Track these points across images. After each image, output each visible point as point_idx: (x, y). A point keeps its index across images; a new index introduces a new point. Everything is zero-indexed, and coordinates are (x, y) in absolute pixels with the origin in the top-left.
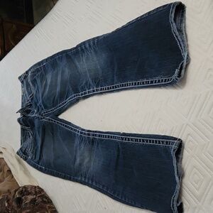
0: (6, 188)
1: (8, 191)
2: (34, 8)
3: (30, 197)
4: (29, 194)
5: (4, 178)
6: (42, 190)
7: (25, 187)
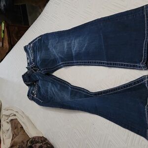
0: (20, 140)
1: (22, 141)
2: (28, 14)
3: (38, 145)
4: (37, 142)
5: (18, 133)
6: (46, 139)
7: (33, 138)
